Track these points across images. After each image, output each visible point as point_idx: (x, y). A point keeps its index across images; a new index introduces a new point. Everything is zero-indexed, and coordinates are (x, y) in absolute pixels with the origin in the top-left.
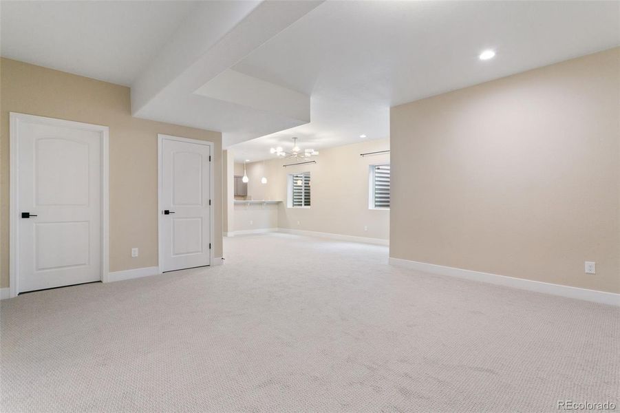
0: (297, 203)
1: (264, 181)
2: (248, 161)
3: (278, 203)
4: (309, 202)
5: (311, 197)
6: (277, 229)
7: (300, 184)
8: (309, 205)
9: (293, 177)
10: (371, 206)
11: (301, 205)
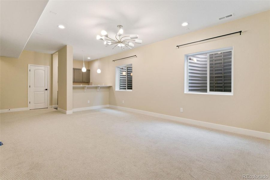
0: (122, 87)
1: (99, 71)
2: (89, 58)
3: (110, 87)
4: (132, 86)
5: (133, 83)
6: (108, 106)
7: (125, 74)
8: (131, 89)
9: (120, 69)
10: (186, 91)
11: (126, 89)
